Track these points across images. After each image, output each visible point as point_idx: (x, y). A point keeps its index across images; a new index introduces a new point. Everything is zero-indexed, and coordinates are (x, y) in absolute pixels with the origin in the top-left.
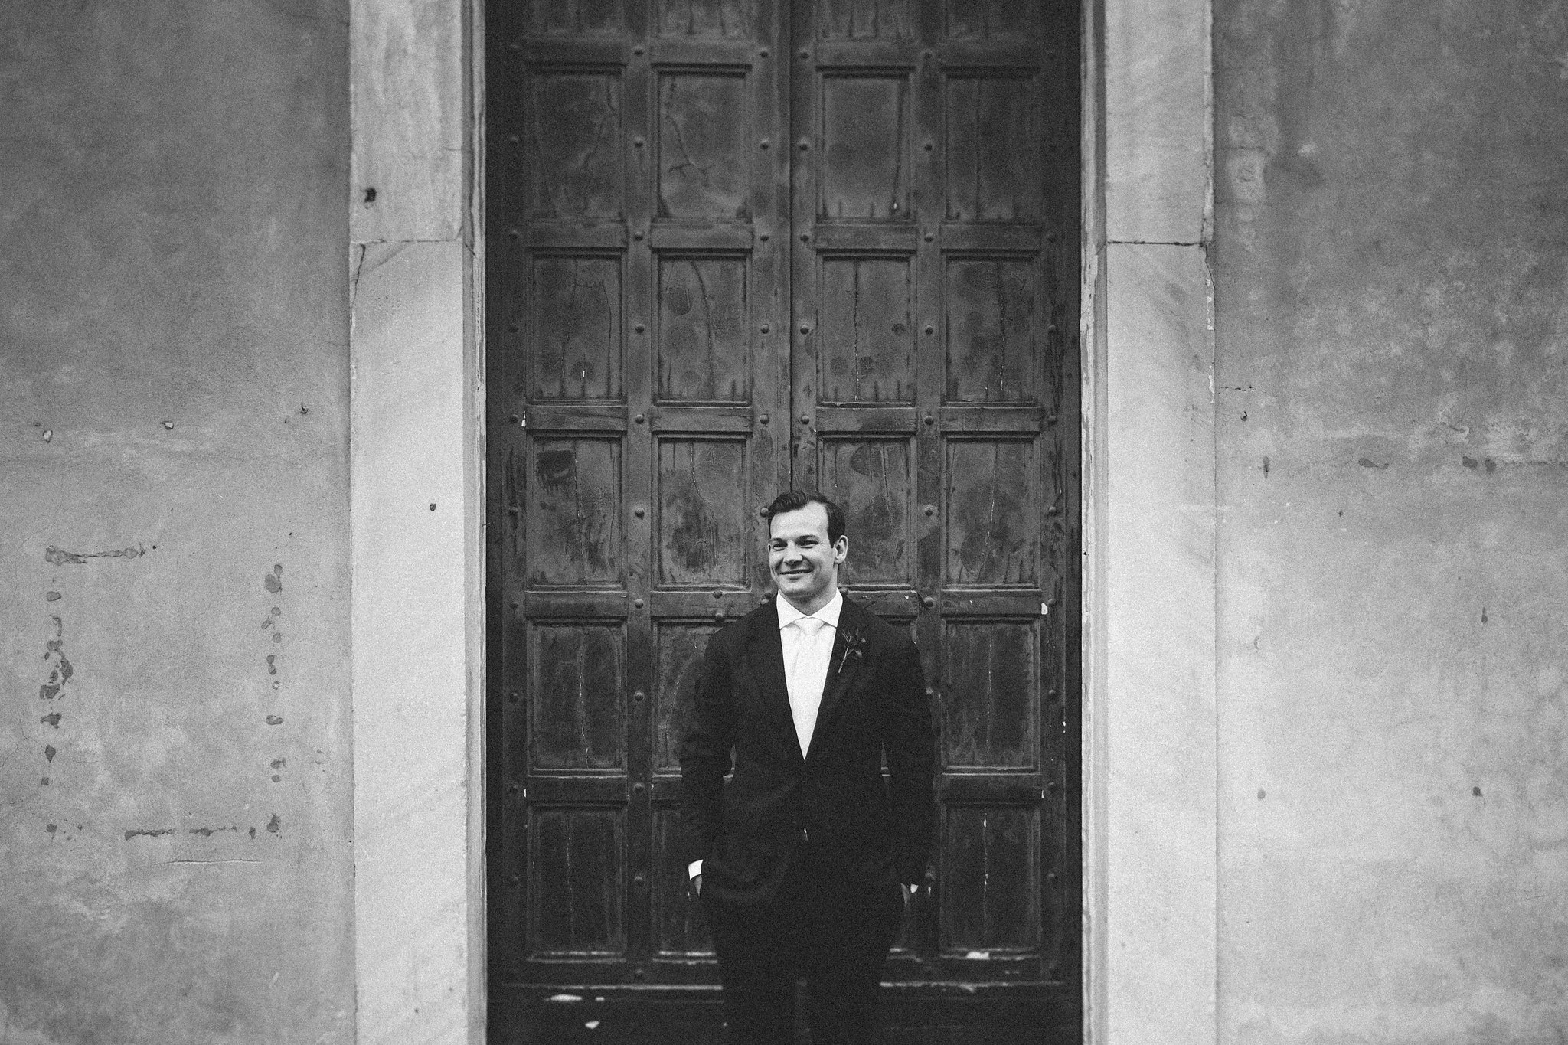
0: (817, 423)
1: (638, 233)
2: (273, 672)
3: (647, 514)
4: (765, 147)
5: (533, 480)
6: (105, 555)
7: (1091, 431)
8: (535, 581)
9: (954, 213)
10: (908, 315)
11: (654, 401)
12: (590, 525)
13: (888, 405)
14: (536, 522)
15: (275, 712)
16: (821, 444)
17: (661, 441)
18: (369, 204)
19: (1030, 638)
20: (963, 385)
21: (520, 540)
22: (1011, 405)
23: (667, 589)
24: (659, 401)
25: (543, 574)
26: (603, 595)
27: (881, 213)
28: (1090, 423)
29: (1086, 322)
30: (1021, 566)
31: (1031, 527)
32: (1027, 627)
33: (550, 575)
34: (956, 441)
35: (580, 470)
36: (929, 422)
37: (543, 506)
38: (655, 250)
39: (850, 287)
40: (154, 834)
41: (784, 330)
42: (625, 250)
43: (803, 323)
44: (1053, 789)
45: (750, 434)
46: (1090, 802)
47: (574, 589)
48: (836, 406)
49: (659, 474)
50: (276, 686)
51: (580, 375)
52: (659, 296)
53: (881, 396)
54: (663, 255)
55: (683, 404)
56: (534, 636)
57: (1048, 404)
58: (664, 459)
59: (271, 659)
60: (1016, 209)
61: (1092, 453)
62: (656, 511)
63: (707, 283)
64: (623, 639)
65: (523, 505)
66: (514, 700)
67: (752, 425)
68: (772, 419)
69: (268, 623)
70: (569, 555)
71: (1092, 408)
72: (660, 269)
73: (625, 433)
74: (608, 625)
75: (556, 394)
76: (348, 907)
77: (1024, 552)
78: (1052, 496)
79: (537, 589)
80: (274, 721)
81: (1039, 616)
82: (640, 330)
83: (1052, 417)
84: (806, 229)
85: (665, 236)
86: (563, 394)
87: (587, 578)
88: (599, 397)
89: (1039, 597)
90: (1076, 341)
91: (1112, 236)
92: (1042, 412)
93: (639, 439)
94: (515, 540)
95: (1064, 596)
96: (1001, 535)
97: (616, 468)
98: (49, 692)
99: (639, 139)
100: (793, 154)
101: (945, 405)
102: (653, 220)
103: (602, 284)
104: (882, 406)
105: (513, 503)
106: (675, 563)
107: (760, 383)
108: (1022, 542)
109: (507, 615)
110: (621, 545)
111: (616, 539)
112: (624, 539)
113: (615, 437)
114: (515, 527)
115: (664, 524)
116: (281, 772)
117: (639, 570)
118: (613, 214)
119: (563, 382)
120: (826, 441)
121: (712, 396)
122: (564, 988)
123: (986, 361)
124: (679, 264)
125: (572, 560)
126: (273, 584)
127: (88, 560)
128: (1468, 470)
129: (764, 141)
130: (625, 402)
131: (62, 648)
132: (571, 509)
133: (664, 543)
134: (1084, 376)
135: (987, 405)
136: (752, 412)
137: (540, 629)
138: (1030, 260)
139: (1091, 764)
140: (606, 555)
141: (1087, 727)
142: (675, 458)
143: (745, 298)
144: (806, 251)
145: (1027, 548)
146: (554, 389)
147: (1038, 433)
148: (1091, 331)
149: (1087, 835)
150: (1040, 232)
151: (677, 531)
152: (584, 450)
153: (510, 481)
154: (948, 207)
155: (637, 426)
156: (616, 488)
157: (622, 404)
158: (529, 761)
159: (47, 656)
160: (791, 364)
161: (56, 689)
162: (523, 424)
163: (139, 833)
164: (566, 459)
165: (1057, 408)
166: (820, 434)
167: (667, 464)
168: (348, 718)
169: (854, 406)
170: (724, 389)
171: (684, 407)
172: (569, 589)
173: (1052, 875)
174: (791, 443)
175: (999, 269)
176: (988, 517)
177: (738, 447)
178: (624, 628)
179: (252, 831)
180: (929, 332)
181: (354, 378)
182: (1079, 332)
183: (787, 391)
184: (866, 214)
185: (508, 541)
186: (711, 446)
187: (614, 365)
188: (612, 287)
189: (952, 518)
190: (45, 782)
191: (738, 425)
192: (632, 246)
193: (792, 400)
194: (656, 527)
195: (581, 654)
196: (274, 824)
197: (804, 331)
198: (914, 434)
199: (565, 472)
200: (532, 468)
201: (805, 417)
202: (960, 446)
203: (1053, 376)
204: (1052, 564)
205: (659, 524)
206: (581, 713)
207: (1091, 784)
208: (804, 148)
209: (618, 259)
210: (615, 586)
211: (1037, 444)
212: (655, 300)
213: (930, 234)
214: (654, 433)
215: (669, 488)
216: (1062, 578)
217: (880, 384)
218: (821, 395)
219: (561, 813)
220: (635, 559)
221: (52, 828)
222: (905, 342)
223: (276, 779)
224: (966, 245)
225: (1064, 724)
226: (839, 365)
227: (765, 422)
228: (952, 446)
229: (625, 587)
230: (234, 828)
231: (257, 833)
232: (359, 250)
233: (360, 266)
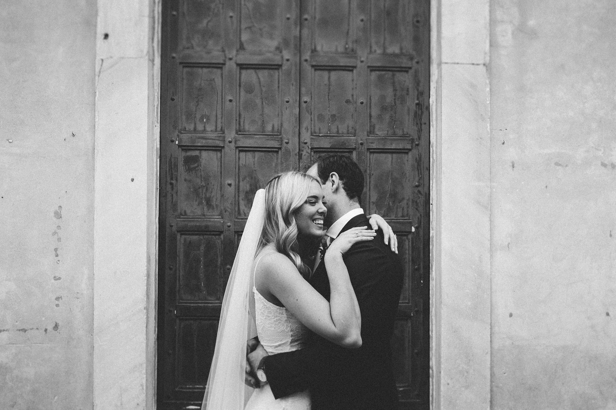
0: (311, 143)
1: (231, 57)
2: (57, 256)
3: (233, 184)
4: (288, 19)
5: (181, 168)
7: (434, 148)
8: (181, 214)
9: (373, 50)
10: (353, 95)
11: (237, 133)
12: (207, 190)
13: (343, 136)
14: (182, 187)
15: (57, 275)
16: (313, 153)
17: (240, 151)
18: (105, 40)
19: (407, 242)
20: (377, 127)
21: (174, 195)
22: (398, 136)
23: (242, 219)
24: (239, 133)
25: (185, 212)
26: (213, 221)
27: (341, 49)
28: (434, 145)
29: (432, 100)
30: (403, 209)
31: (407, 192)
32: (405, 237)
33: (188, 212)
34: (374, 152)
35: (202, 164)
36: (362, 144)
37: (185, 180)
38: (238, 65)
39: (326, 82)
41: (296, 101)
42: (224, 64)
43: (305, 99)
44: (417, 312)
45: (280, 148)
46: (434, 318)
47: (199, 218)
48: (319, 136)
49: (239, 167)
50: (58, 262)
51: (203, 120)
52: (240, 86)
53: (340, 132)
54: (242, 67)
55: (250, 135)
56: (181, 239)
57: (416, 137)
58: (241, 160)
59: (56, 250)
60: (401, 49)
61: (435, 158)
62: (237, 183)
63: (262, 79)
64: (222, 242)
65: (177, 180)
66: (171, 269)
67: (281, 144)
68: (290, 142)
69: (55, 233)
70: (197, 203)
71: (435, 137)
72: (240, 73)
73: (223, 147)
74: (215, 235)
75: (192, 129)
76: (90, 365)
77: (404, 203)
78: (417, 179)
79: (182, 218)
80: (56, 279)
81: (411, 232)
82: (231, 101)
83: (417, 143)
84: (307, 55)
85: (243, 58)
86: (195, 129)
87: (205, 214)
88: (212, 131)
89: (411, 224)
90: (428, 108)
91: (444, 59)
92: (413, 140)
93: (230, 151)
94: (172, 195)
95: (422, 223)
96: (394, 195)
97: (219, 163)
99: (231, 14)
100: (301, 22)
101: (369, 136)
102: (237, 51)
103: (214, 79)
104: (341, 136)
105: (172, 179)
106: (246, 207)
107: (285, 125)
108: (403, 199)
109: (168, 230)
110: (221, 199)
111: (219, 196)
112: (222, 196)
113: (218, 149)
114: (172, 189)
115: (241, 189)
116: (60, 302)
117: (229, 210)
118: (219, 48)
119: (195, 124)
120: (315, 152)
121: (264, 131)
122: (192, 403)
123: (387, 117)
124: (249, 71)
125: (198, 205)
126: (58, 215)
128: (603, 168)
129: (288, 16)
130: (224, 133)
132: (198, 182)
133: (241, 198)
134: (431, 123)
135: (388, 136)
136: (281, 138)
137: (183, 237)
138: (407, 72)
139: (434, 300)
140: (214, 203)
141: (432, 283)
142: (247, 159)
143: (279, 87)
144: (307, 67)
145: (405, 202)
146: (192, 127)
147: (410, 150)
148: (435, 103)
149: (432, 332)
150: (412, 59)
151: (247, 192)
152: (204, 154)
153: (171, 168)
154: (371, 47)
155: (229, 144)
156: (219, 173)
157: (222, 134)
158: (178, 298)
160: (299, 117)
162: (177, 142)
164: (196, 159)
165: (419, 138)
166: (312, 149)
167: (242, 162)
168: (91, 278)
169: (328, 136)
170: (269, 128)
171: (250, 136)
172: (197, 218)
173: (416, 351)
174: (299, 153)
175: (393, 75)
176: (388, 187)
177: (275, 154)
178: (222, 237)
179: (46, 330)
180: (362, 103)
181: (97, 120)
182: (429, 104)
183: (297, 129)
184: (333, 49)
185: (169, 196)
186: (262, 154)
187: (219, 116)
188: (218, 81)
189: (372, 187)
191: (276, 144)
192: (228, 63)
193: (299, 133)
194: (237, 190)
195: (202, 248)
196: (56, 327)
197: (306, 102)
198: (354, 149)
199: (196, 165)
200: (181, 163)
201: (305, 141)
202: (375, 155)
203: (417, 124)
204: (417, 209)
205: (239, 189)
206: (202, 275)
207: (434, 309)
208: (306, 19)
209: (221, 68)
210: (218, 217)
211: (410, 153)
212: (238, 88)
213: (362, 59)
214: (237, 148)
215: (243, 172)
216: (421, 215)
217: (339, 126)
218: (313, 131)
219: (192, 322)
220: (228, 205)
222: (351, 107)
223: (57, 305)
224: (379, 64)
225: (422, 282)
226: (321, 118)
227: (287, 143)
228: (372, 155)
229: (222, 218)
230: (37, 329)
231: (48, 331)
232: (101, 62)
233: (101, 69)
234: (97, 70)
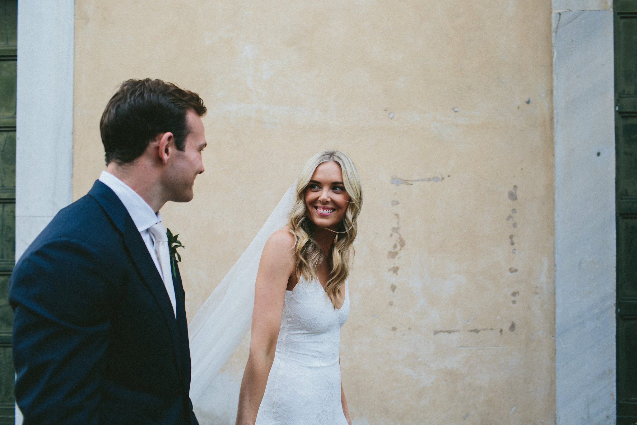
2: (513, 244)
6: (422, 180)
15: (514, 266)
40: (449, 332)
50: (514, 251)
59: (511, 237)
69: (510, 217)
80: (512, 271)
98: (393, 255)
116: (517, 298)
126: (513, 196)
127: (414, 183)
131: (399, 231)
159: (391, 235)
161: (396, 253)
163: (441, 331)
168: (553, 269)
179: (501, 331)
181: (555, 84)
190: (391, 304)
196: (513, 327)
221: (394, 329)
223: (514, 302)
230: (491, 329)
231: (503, 332)
232: (558, 15)
233: (558, 24)
234: (554, 25)
